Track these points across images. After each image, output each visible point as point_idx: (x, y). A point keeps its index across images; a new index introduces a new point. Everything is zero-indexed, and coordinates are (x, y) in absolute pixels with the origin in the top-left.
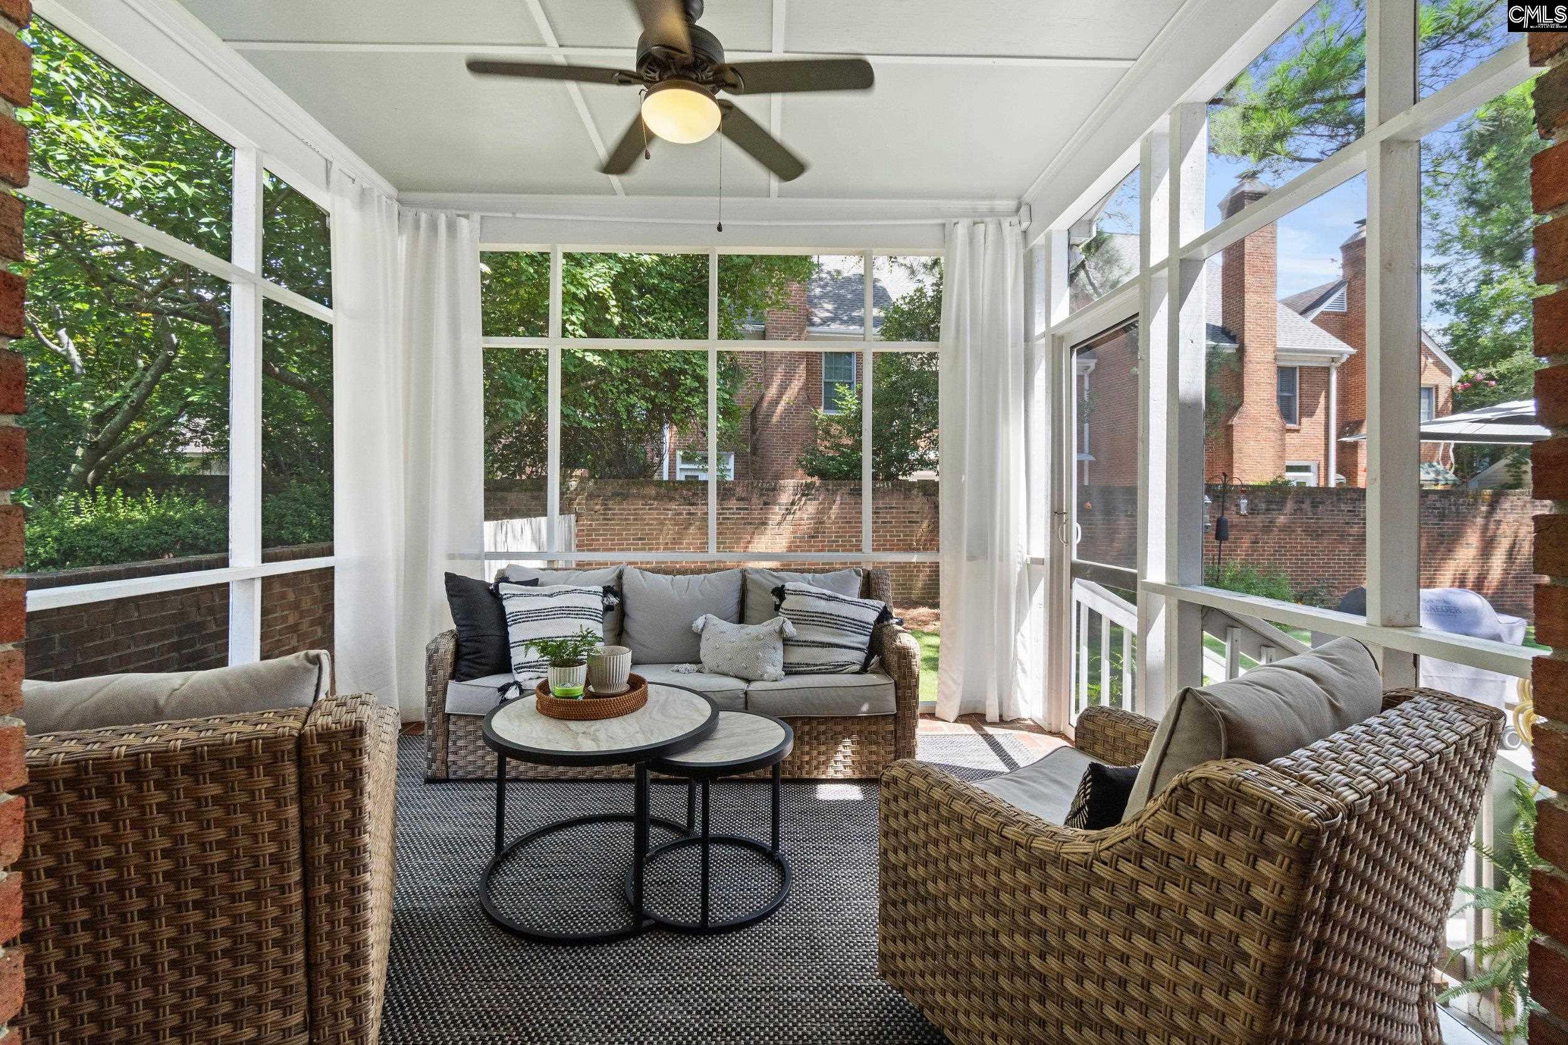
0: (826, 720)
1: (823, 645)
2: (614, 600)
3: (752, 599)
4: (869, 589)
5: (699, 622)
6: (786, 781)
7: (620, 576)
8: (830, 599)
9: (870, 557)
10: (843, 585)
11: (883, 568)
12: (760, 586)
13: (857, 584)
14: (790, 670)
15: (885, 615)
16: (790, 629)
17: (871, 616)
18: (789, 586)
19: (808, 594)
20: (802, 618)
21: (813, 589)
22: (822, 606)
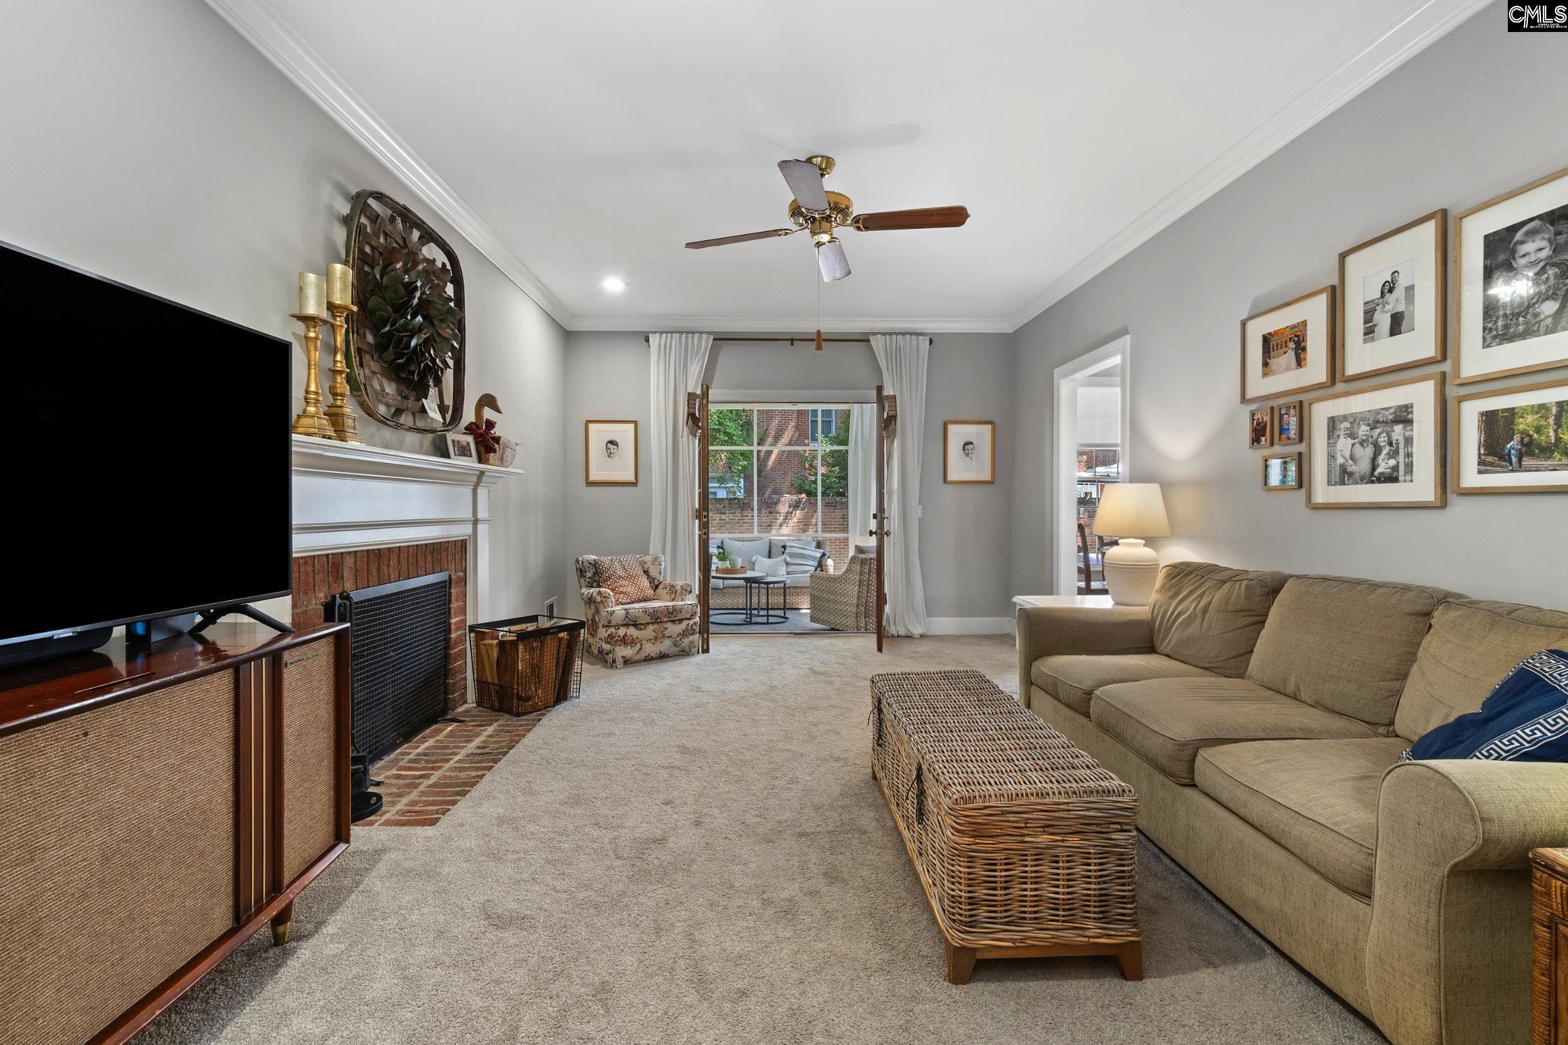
0: (802, 587)
1: (800, 565)
2: (722, 551)
3: (773, 550)
4: (819, 545)
5: (755, 558)
6: (788, 609)
7: (722, 542)
8: (803, 548)
9: (821, 535)
10: (809, 543)
11: (827, 539)
12: (777, 545)
13: (814, 544)
14: (788, 573)
15: (823, 555)
16: (788, 559)
17: (819, 555)
18: (787, 544)
19: (795, 547)
20: (792, 555)
21: (797, 545)
22: (800, 551)
